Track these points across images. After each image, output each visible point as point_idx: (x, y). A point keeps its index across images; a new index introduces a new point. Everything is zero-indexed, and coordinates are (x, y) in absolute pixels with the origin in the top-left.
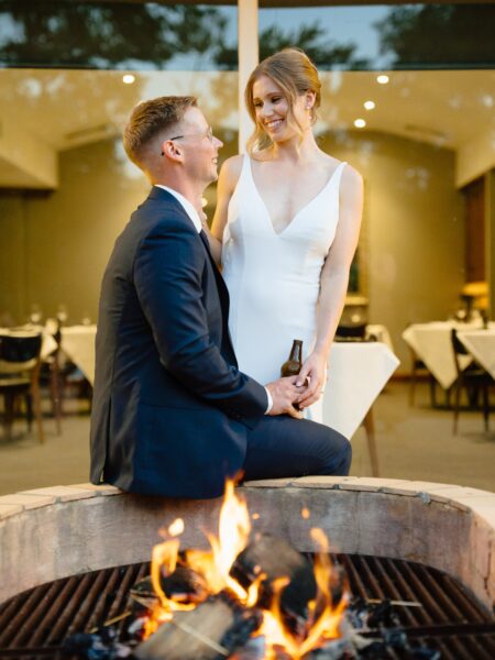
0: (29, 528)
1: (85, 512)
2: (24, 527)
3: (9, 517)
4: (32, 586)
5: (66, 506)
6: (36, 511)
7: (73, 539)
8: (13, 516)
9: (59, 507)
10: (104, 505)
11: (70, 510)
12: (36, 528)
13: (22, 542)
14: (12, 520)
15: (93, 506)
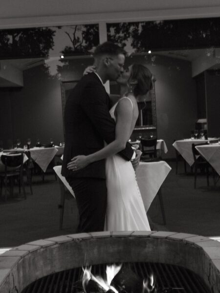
0: (32, 259)
1: (51, 250)
2: (30, 259)
3: (24, 256)
4: (34, 280)
5: (45, 249)
6: (34, 252)
7: (48, 261)
8: (26, 256)
9: (42, 250)
10: (59, 247)
11: (46, 250)
12: (34, 258)
13: (30, 265)
14: (26, 257)
15: (54, 248)
